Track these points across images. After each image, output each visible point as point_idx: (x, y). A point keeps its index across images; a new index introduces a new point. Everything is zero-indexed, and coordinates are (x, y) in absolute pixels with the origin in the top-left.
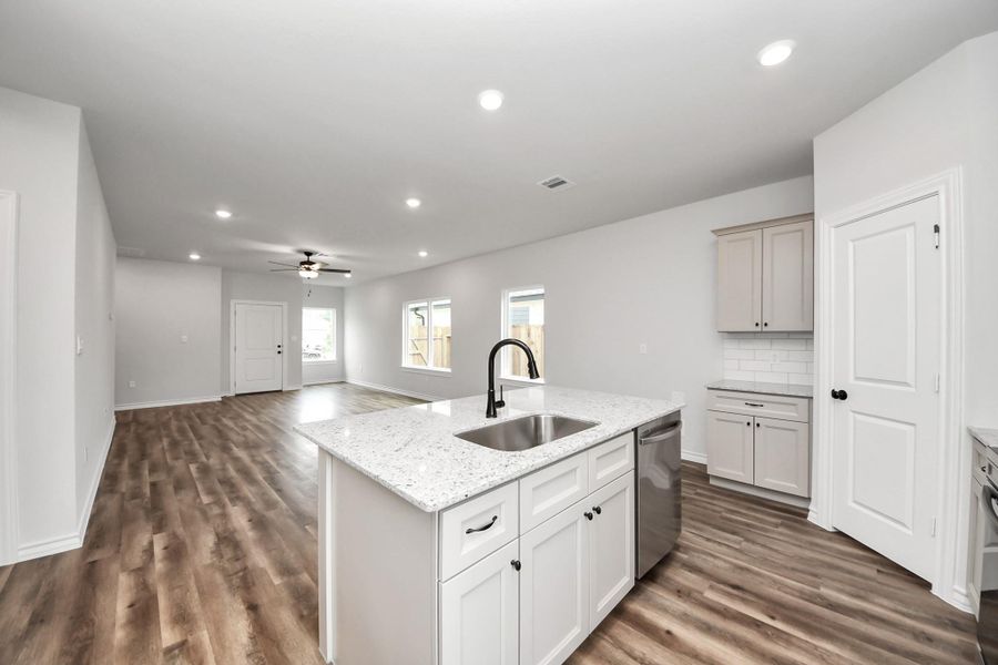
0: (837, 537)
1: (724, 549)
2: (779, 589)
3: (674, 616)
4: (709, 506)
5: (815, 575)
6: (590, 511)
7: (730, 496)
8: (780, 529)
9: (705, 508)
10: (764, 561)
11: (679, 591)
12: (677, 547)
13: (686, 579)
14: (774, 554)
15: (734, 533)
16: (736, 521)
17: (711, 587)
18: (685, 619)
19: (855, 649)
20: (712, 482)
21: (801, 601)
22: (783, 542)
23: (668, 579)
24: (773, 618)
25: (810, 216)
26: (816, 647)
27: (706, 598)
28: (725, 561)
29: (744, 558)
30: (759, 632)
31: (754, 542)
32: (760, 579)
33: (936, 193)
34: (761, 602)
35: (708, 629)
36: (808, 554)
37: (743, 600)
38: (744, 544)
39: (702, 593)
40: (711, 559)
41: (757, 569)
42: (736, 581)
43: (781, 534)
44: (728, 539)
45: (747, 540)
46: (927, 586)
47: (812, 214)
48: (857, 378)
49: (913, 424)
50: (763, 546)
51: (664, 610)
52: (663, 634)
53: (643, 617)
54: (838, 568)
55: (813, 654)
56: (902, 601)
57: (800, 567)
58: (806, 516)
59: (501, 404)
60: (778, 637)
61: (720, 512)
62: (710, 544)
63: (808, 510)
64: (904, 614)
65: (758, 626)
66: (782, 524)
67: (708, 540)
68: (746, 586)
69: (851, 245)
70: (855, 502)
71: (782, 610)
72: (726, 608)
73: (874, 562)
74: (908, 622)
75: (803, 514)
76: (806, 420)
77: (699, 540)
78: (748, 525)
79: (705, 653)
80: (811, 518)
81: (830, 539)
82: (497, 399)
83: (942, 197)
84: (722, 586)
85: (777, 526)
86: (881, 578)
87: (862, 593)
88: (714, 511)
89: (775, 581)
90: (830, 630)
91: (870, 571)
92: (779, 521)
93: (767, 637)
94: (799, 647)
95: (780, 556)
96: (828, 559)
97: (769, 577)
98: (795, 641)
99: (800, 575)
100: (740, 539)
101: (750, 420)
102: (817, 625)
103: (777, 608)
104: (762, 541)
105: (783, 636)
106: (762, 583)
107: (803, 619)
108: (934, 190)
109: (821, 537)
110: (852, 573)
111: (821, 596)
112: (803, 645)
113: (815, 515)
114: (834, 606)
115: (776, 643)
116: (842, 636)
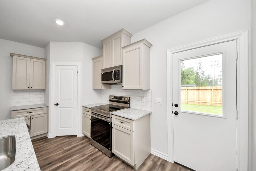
5: (61, 147)
8: (45, 144)
14: (49, 150)
19: (78, 153)
21: (63, 154)
22: (48, 146)
24: (62, 162)
26: (73, 159)
29: (44, 156)
31: (42, 151)
32: (52, 157)
34: (57, 161)
36: (55, 145)
37: (54, 164)
38: (40, 153)
41: (49, 156)
42: (48, 163)
46: (76, 136)
49: (73, 107)
54: (63, 143)
55: (74, 160)
56: (76, 141)
63: (47, 136)
64: (77, 143)
65: (62, 166)
66: (44, 143)
68: (51, 161)
73: (67, 138)
74: (79, 143)
75: (46, 138)
76: (46, 113)
80: (49, 137)
81: (56, 139)
84: (46, 167)
85: (43, 144)
86: (70, 140)
87: (70, 144)
89: (55, 155)
91: (67, 140)
92: (43, 142)
93: (65, 166)
95: (51, 149)
96: (59, 143)
98: (69, 162)
99: (58, 150)
100: (39, 153)
101: (29, 117)
102: (70, 155)
103: (61, 160)
104: (44, 149)
105: (67, 163)
106: (54, 158)
107: (67, 156)
108: (77, 65)
109: (55, 140)
110: (65, 142)
111: (65, 150)
112: (71, 161)
113: (51, 136)
114: (69, 150)
115: (67, 165)
116: (74, 154)
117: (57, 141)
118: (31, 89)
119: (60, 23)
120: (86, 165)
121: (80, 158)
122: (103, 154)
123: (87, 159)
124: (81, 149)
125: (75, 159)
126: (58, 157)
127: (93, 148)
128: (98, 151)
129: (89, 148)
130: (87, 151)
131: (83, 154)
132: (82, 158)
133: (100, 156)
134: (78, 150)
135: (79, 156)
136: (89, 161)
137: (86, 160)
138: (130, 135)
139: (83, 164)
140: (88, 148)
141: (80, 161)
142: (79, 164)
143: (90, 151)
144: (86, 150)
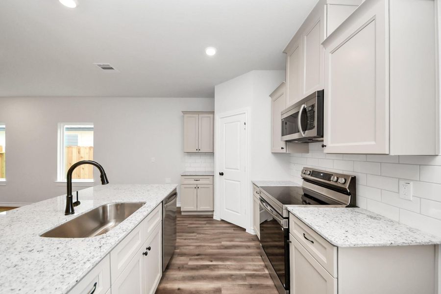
0: (222, 222)
1: (192, 241)
2: (211, 249)
3: (179, 280)
4: (183, 224)
5: (219, 238)
6: (145, 251)
7: (189, 217)
8: (207, 225)
9: (182, 226)
10: (205, 240)
11: (179, 268)
12: (175, 248)
13: (181, 261)
14: (207, 236)
15: (193, 232)
16: (194, 227)
17: (190, 259)
18: (184, 279)
19: (235, 260)
20: (182, 214)
21: (218, 250)
22: (208, 230)
23: (174, 264)
24: (212, 261)
25: (213, 113)
26: (225, 265)
27: (189, 265)
28: (193, 246)
29: (198, 241)
30: (209, 269)
31: (200, 234)
32: (205, 248)
33: (245, 113)
34: (207, 257)
35: (193, 279)
36: (216, 231)
37: (202, 259)
38: (197, 236)
39: (187, 264)
40: (187, 247)
41: (203, 244)
42: (197, 253)
43: (208, 227)
44: (192, 236)
45: (198, 233)
46: (245, 230)
47: (214, 112)
48: (226, 168)
49: (239, 181)
50: (203, 234)
51: (175, 280)
52: (177, 291)
53: (167, 288)
54: (225, 233)
55: (225, 269)
56: (241, 238)
57: (216, 237)
58: (212, 217)
59: (77, 203)
61: (187, 226)
62: (186, 241)
63: (213, 215)
64: (242, 242)
65: (208, 267)
66: (207, 223)
67: (185, 239)
68: (201, 253)
69: (225, 125)
70: (227, 209)
71: (214, 257)
72: (197, 266)
73: (232, 227)
74: (244, 243)
75: (211, 217)
76: (212, 183)
77: (182, 241)
78: (197, 227)
79: (194, 290)
80: (215, 218)
81: (220, 224)
82: (74, 200)
83: (246, 114)
84: (193, 257)
85: (205, 224)
86: (235, 232)
87: (232, 239)
88: (185, 226)
89: (209, 246)
90: (227, 257)
91: (231, 231)
92: (205, 222)
93: (212, 270)
94: (221, 268)
95: (209, 236)
96: (221, 231)
97: (208, 246)
98: (219, 266)
99: (216, 240)
100: (196, 234)
101: (196, 186)
102: (224, 257)
103: (212, 257)
104: (202, 232)
105: (216, 266)
106: (206, 249)
107: (220, 257)
108: (244, 112)
109: (218, 224)
110: (228, 233)
111: (222, 246)
112: (222, 267)
113: (217, 217)
114: (227, 247)
115: (215, 271)
116: (231, 257)
117: (219, 227)
118: (199, 151)
119: (211, 52)
120: (237, 287)
121: (235, 269)
122: (275, 287)
123: (244, 278)
124: (243, 255)
125: (227, 268)
126: (210, 251)
127: (261, 265)
128: (269, 275)
129: (255, 261)
130: (250, 265)
131: (242, 266)
132: (238, 272)
133: (268, 287)
134: (237, 255)
135: (235, 265)
136: (245, 284)
137: (241, 279)
138: (326, 281)
139: (234, 283)
140: (253, 260)
141: (232, 275)
142: (229, 279)
143: (255, 268)
144: (249, 261)
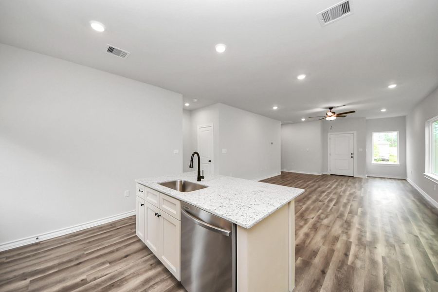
60: (122, 282)
